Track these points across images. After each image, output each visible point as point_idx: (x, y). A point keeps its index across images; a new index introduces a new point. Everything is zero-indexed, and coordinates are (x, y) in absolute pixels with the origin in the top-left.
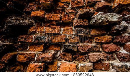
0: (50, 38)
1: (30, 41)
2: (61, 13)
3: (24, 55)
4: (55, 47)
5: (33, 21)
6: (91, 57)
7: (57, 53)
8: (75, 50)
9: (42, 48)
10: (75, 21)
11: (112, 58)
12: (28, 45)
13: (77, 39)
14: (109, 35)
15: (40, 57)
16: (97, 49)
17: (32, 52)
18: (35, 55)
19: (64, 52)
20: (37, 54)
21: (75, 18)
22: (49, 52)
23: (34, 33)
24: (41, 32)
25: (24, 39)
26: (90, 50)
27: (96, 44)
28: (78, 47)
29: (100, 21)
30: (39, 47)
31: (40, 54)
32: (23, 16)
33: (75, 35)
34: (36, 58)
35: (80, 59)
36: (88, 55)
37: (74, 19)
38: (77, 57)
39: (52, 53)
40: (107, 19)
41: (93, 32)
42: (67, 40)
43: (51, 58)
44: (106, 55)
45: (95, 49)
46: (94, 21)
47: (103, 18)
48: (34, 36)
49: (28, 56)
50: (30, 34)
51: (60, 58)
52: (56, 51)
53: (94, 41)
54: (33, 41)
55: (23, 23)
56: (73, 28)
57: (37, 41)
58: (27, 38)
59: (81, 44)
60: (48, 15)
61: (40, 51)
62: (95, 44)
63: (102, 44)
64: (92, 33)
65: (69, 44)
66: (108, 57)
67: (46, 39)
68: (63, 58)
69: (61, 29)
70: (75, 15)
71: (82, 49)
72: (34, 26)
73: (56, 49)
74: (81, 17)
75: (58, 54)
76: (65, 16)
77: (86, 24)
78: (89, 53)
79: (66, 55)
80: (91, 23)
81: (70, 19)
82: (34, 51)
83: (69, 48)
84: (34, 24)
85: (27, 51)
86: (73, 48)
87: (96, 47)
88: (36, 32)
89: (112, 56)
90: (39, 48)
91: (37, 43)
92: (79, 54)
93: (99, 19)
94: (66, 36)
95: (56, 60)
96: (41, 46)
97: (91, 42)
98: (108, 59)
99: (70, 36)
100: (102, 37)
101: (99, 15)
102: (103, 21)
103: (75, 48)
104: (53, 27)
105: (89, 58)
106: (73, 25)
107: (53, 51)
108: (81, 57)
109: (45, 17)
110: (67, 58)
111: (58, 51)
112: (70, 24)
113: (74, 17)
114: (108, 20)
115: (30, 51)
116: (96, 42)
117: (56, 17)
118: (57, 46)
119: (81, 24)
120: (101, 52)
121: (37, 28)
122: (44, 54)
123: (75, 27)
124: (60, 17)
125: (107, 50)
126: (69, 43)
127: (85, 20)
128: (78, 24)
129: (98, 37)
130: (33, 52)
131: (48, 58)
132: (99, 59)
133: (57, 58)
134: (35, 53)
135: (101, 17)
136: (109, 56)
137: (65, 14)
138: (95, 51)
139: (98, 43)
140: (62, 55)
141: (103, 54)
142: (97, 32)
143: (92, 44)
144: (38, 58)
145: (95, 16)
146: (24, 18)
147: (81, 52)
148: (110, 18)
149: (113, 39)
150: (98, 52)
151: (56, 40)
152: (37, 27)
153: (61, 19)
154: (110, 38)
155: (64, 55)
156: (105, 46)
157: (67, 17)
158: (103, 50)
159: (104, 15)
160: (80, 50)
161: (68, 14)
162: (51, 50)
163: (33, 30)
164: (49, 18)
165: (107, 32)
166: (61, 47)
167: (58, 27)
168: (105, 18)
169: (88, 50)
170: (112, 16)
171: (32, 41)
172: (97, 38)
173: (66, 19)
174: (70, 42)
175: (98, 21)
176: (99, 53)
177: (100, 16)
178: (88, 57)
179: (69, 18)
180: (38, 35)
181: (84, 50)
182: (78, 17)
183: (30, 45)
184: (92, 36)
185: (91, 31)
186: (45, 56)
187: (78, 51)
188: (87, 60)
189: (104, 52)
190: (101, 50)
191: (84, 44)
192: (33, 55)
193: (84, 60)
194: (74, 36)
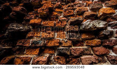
0: (46, 42)
1: (27, 45)
2: (55, 21)
3: (21, 58)
4: (50, 50)
5: (31, 27)
6: (83, 60)
7: (51, 56)
8: (69, 53)
9: (37, 51)
10: (67, 27)
11: (103, 60)
12: (25, 49)
13: (69, 43)
14: (98, 39)
15: (36, 61)
16: (88, 52)
17: (28, 56)
18: (31, 58)
19: (58, 55)
20: (33, 58)
22: (44, 56)
23: (31, 37)
24: (37, 37)
25: (22, 43)
26: (83, 53)
27: (87, 47)
28: (71, 50)
29: (89, 27)
30: (35, 50)
31: (36, 58)
32: (23, 23)
34: (31, 61)
35: (73, 62)
36: (81, 59)
37: (66, 25)
38: (70, 61)
39: (46, 57)
40: (94, 25)
41: (84, 36)
42: (60, 43)
43: (46, 61)
44: (97, 57)
45: (86, 52)
46: (83, 27)
47: (91, 25)
48: (31, 40)
49: (25, 59)
50: (27, 39)
51: (54, 62)
52: (50, 54)
53: (85, 44)
54: (30, 45)
55: (22, 29)
56: (66, 33)
57: (33, 45)
58: (25, 42)
59: (73, 48)
60: (45, 22)
61: (35, 55)
62: (86, 47)
63: (92, 47)
64: (82, 37)
65: (62, 48)
66: (99, 60)
67: (42, 43)
68: (57, 62)
69: (55, 34)
70: (67, 22)
71: (75, 53)
72: (32, 31)
73: (51, 52)
74: (72, 24)
75: (53, 57)
76: (58, 22)
77: (77, 29)
78: (81, 56)
79: (60, 59)
80: (81, 28)
81: (63, 25)
82: (30, 54)
83: (62, 51)
84: (32, 30)
85: (24, 54)
86: (67, 52)
87: (88, 50)
88: (33, 37)
89: (103, 59)
90: (35, 52)
91: (34, 47)
92: (72, 57)
93: (88, 26)
94: (59, 40)
95: (50, 63)
96: (37, 49)
97: (83, 45)
98: (100, 62)
99: (63, 40)
100: (92, 41)
101: (87, 22)
102: (91, 27)
103: (68, 52)
104: (48, 33)
105: (81, 62)
106: (66, 30)
107: (48, 54)
108: (74, 60)
109: (42, 24)
110: (61, 61)
111: (52, 54)
112: (63, 29)
114: (96, 27)
115: (27, 54)
116: (87, 46)
117: (51, 23)
118: (51, 49)
119: (72, 29)
120: (92, 55)
121: (34, 33)
122: (39, 58)
124: (54, 24)
126: (62, 46)
127: (76, 26)
128: (70, 29)
129: (89, 41)
130: (29, 56)
131: (43, 61)
132: (91, 62)
133: (52, 61)
134: (31, 56)
135: (89, 24)
136: (100, 59)
137: (58, 21)
138: (87, 54)
139: (89, 46)
140: (56, 58)
141: (94, 56)
142: (87, 36)
143: (84, 47)
144: (34, 62)
145: (84, 23)
146: (23, 25)
147: (73, 55)
148: (97, 25)
149: (102, 43)
151: (51, 44)
153: (55, 25)
154: (99, 42)
155: (58, 58)
156: (96, 49)
157: (60, 23)
159: (92, 22)
160: (73, 53)
161: (61, 21)
162: (46, 53)
163: (31, 35)
164: (45, 24)
165: (96, 37)
166: (55, 50)
167: (53, 32)
168: (93, 25)
169: (80, 53)
170: (99, 23)
172: (88, 42)
173: (59, 25)
174: (63, 45)
175: (87, 27)
176: (90, 56)
177: (88, 23)
178: (81, 60)
179: (62, 24)
180: (35, 39)
181: (76, 54)
182: (69, 24)
183: (27, 49)
184: (83, 39)
185: (82, 35)
186: (40, 60)
187: (71, 54)
188: (80, 63)
189: (95, 54)
190: (92, 53)
191: (76, 47)
192: (29, 59)
193: (77, 63)
194: (66, 40)
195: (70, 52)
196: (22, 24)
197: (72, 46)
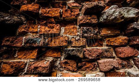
0: (47, 40)
1: (19, 45)
2: (62, 8)
3: (10, 64)
4: (53, 53)
5: (23, 18)
6: (101, 65)
7: (56, 61)
8: (81, 56)
9: (35, 54)
10: (80, 17)
11: (129, 65)
12: (15, 51)
13: (83, 42)
14: (124, 35)
15: (32, 67)
16: (109, 55)
17: (21, 61)
18: (26, 64)
19: (65, 58)
20: (28, 63)
21: (80, 14)
22: (46, 60)
23: (24, 34)
24: (33, 33)
25: (11, 42)
26: (101, 56)
27: (108, 47)
28: (85, 51)
29: (113, 17)
30: (32, 53)
31: (32, 63)
32: (10, 11)
33: (80, 36)
34: (26, 68)
35: (87, 68)
36: (98, 63)
37: (78, 15)
38: (83, 66)
39: (49, 61)
40: (121, 14)
41: (104, 32)
42: (70, 43)
43: (47, 67)
44: (120, 61)
45: (106, 54)
46: (105, 17)
47: (117, 13)
48: (24, 37)
49: (16, 65)
50: (18, 36)
51: (60, 68)
52: (55, 58)
53: (105, 44)
54: (23, 44)
55: (9, 21)
56: (78, 27)
57: (28, 45)
58: (14, 40)
59: (88, 48)
60: (45, 10)
61: (32, 59)
62: (106, 48)
63: (115, 47)
64: (102, 34)
65: (72, 48)
66: (123, 64)
67: (41, 42)
68: (65, 68)
69: (62, 28)
70: (80, 10)
71: (90, 55)
72: (25, 24)
73: (55, 55)
74: (88, 12)
75: (58, 62)
76: (66, 11)
77: (94, 21)
78: (99, 59)
79: (69, 64)
80: (101, 20)
81: (74, 15)
82: (25, 58)
83: (72, 53)
84: (25, 22)
85: (15, 58)
86: (78, 54)
87: (108, 51)
88: (27, 33)
89: (128, 63)
90: (32, 55)
91: (28, 48)
92: (86, 61)
93: (112, 15)
94: (68, 37)
95: (55, 69)
96: (34, 51)
97: (102, 45)
98: (124, 67)
99: (73, 37)
100: (115, 38)
101: (111, 9)
102: (116, 17)
103: (80, 53)
104: (50, 26)
105: (99, 67)
106: (78, 23)
107: (51, 58)
108: (88, 65)
109: (40, 12)
110: (70, 67)
111: (57, 58)
112: (73, 22)
113: (78, 12)
114: (123, 16)
115: (19, 58)
116: (107, 45)
117: (55, 12)
118: (56, 51)
119: (88, 21)
120: (114, 58)
121: (29, 27)
122: (38, 63)
123: (80, 26)
124: (60, 13)
125: (122, 55)
126: (72, 47)
127: (93, 16)
128: (84, 21)
129: (111, 39)
130: (23, 61)
131: (43, 67)
132: (112, 67)
133: (57, 67)
134: (25, 61)
135: (114, 12)
136: (125, 63)
137: (67, 8)
138: (106, 57)
139: (111, 46)
140: (63, 63)
141: (117, 60)
142: (109, 32)
143: (103, 48)
144: (30, 68)
145: (106, 11)
146: (11, 14)
147: (88, 58)
148: (126, 14)
149: (129, 41)
150: (110, 58)
151: (55, 43)
152: (29, 25)
153: (62, 15)
154: (125, 39)
155: (66, 63)
156: (119, 50)
157: (69, 12)
158: (116, 55)
159: (118, 9)
160: (87, 56)
161: (71, 9)
162: (48, 56)
163: (23, 30)
164: (45, 13)
165: (121, 32)
166: (62, 52)
167: (57, 26)
168: (120, 13)
169: (98, 56)
170: (128, 11)
171: (21, 44)
172: (109, 40)
173: (68, 15)
174: (73, 45)
175: (111, 17)
176: (112, 60)
177: (113, 10)
178: (98, 65)
179: (72, 13)
180: (30, 36)
181: (92, 56)
182: (84, 12)
183: (19, 51)
184: (102, 37)
185: (101, 30)
186: (39, 66)
187: (85, 57)
188: (96, 69)
189: (118, 57)
190: (114, 55)
191: (93, 48)
192: (22, 65)
193: (93, 69)
194: (78, 38)
195: (84, 54)
196: (8, 13)
197: (87, 46)
